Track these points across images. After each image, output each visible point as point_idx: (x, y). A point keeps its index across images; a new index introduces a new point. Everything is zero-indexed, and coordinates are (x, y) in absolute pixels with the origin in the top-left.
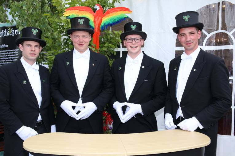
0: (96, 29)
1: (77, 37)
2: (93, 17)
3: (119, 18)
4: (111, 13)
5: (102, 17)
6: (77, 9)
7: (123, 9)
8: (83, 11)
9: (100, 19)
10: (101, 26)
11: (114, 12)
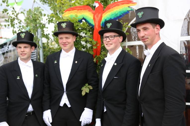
0: (97, 27)
1: (61, 38)
2: (93, 15)
3: (121, 12)
4: (111, 8)
5: (102, 13)
6: (76, 9)
7: (126, 2)
8: (81, 11)
9: (100, 15)
10: (101, 23)
11: (115, 6)
